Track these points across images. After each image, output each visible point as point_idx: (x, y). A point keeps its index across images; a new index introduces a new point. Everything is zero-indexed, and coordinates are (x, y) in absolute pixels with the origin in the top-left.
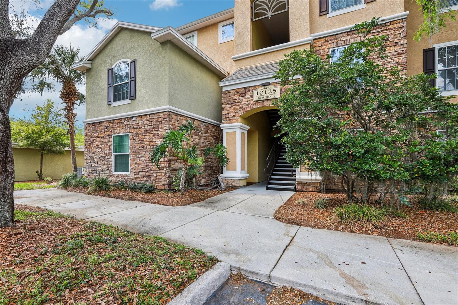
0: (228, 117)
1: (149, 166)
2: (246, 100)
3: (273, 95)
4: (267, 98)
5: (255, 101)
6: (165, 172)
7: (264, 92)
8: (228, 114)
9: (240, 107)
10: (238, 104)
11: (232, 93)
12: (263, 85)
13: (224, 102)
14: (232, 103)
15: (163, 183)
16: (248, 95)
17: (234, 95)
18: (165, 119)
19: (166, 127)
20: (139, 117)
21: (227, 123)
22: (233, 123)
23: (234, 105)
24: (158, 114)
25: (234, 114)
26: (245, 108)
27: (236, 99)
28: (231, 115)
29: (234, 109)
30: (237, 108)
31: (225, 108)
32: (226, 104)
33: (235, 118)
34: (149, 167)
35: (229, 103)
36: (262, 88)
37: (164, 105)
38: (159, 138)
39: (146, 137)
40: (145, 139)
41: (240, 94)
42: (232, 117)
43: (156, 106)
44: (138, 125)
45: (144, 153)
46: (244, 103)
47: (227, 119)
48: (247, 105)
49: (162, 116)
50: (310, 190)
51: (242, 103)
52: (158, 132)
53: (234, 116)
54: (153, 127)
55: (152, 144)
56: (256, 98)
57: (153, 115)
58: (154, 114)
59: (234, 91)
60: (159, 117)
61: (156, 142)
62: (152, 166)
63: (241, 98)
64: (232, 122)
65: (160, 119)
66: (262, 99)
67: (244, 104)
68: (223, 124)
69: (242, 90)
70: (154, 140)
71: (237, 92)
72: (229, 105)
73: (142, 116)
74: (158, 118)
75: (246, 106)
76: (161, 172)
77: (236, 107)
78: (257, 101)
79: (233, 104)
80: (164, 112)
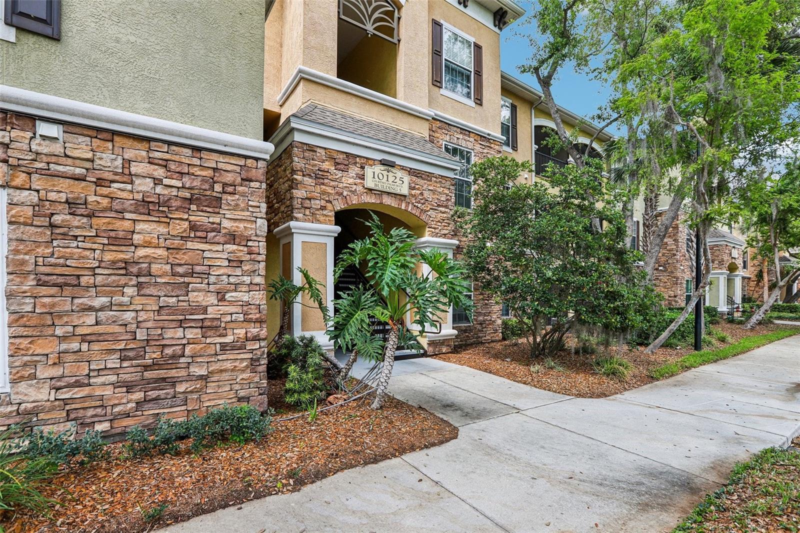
0: (309, 206)
1: (164, 342)
2: (349, 179)
3: (399, 188)
4: (388, 190)
5: (366, 188)
6: (250, 356)
7: (385, 177)
8: (310, 199)
9: (337, 193)
10: (332, 183)
11: (318, 154)
12: (383, 163)
13: (299, 169)
14: (319, 177)
15: (242, 393)
16: (354, 170)
17: (323, 161)
18: (251, 181)
19: (258, 210)
20: (90, 133)
21: (305, 221)
22: (321, 223)
23: (323, 184)
24: (215, 156)
25: (323, 203)
26: (348, 197)
27: (328, 172)
28: (316, 204)
29: (324, 193)
30: (331, 191)
31: (301, 183)
32: (304, 175)
33: (325, 212)
34: (164, 346)
35: (312, 175)
36: (383, 168)
37: (245, 135)
38: (220, 239)
39: (140, 227)
40: (135, 236)
41: (338, 164)
42: (318, 210)
43: (201, 123)
44: (88, 165)
45: (129, 291)
46: (345, 185)
47: (307, 212)
48: (351, 191)
49: (238, 169)
50: (444, 351)
51: (341, 185)
52: (217, 220)
53: (323, 208)
54: (188, 195)
55: (183, 258)
56: (370, 183)
57: (188, 152)
58: (196, 149)
59: (323, 152)
60: (220, 166)
61: (206, 254)
62: (184, 341)
63: (340, 174)
64: (319, 222)
65: (229, 175)
66: (380, 189)
67: (346, 187)
68: (297, 219)
69: (341, 156)
70: (190, 245)
71: (331, 156)
72: (310, 180)
73: (114, 133)
74: (215, 169)
75: (349, 193)
76: (231, 357)
77: (329, 190)
78: (371, 190)
79: (322, 181)
80: (246, 157)
